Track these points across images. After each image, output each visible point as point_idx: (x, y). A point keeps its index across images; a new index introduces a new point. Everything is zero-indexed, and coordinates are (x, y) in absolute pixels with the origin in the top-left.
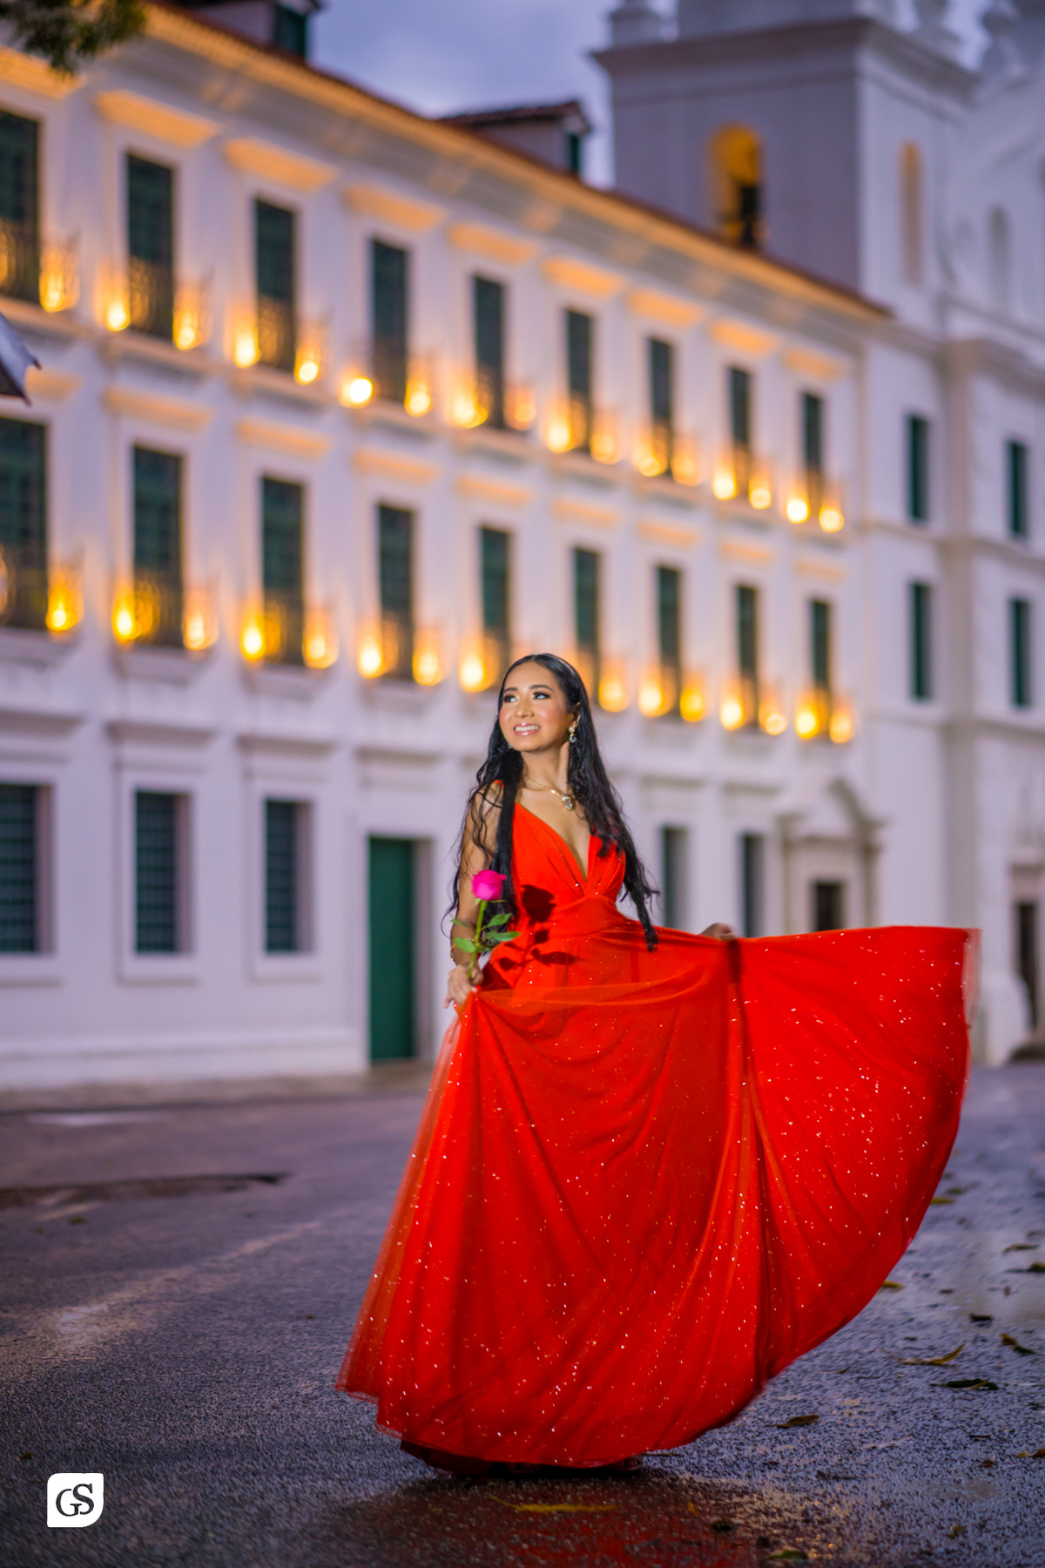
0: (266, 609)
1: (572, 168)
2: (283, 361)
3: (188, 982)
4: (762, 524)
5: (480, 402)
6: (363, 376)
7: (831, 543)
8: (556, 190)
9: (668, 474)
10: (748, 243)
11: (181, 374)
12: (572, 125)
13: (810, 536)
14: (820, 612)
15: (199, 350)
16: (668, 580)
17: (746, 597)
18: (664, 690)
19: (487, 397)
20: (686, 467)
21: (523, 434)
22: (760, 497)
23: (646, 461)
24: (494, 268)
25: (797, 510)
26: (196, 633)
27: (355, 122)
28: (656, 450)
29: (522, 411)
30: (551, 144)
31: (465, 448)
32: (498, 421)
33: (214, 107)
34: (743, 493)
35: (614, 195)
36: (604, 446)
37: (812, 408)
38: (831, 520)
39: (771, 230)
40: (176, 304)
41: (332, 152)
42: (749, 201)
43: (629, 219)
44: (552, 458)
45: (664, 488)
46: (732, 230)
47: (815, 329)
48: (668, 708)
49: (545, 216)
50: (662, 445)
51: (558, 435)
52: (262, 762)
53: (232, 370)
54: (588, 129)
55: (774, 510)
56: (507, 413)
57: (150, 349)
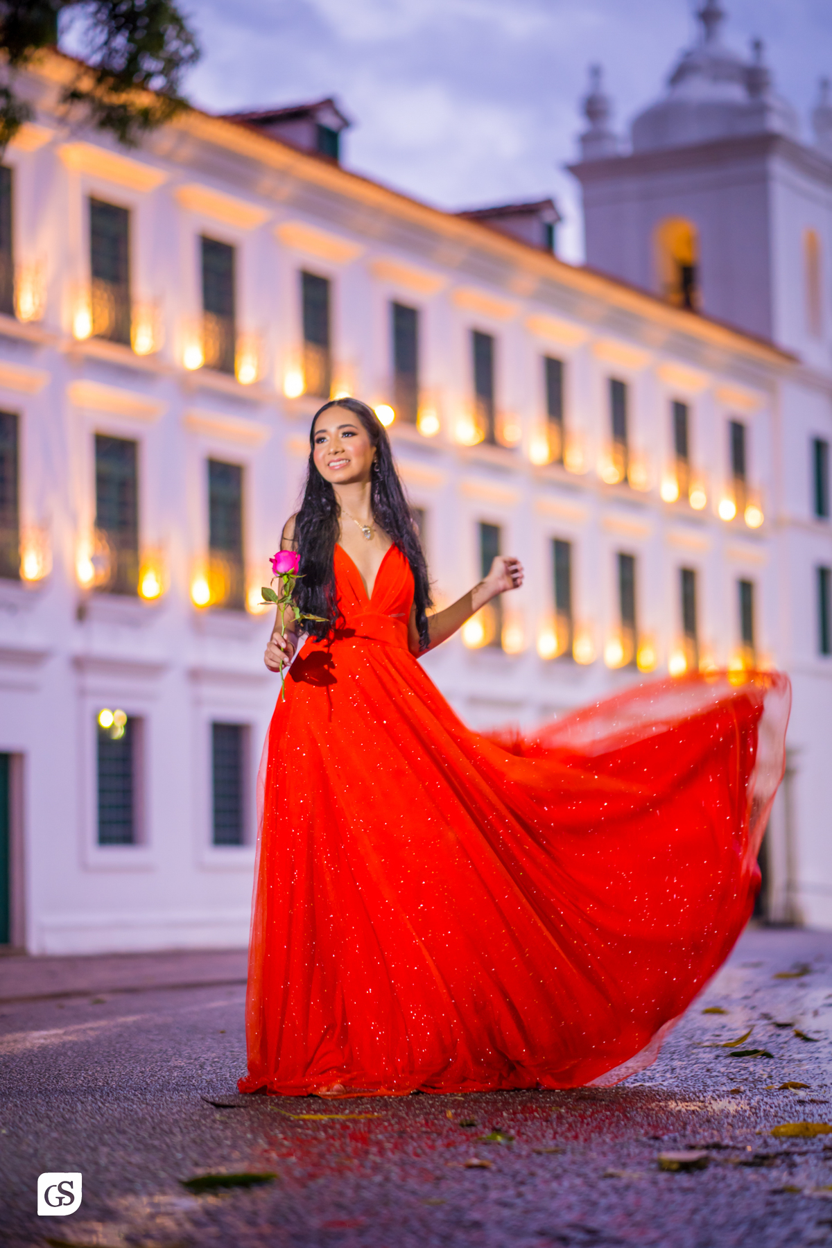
1: (548, 245)
4: (699, 520)
5: (478, 424)
6: (386, 403)
7: (753, 536)
8: (534, 262)
9: (626, 480)
10: (687, 304)
11: (242, 402)
12: (548, 216)
13: (738, 530)
14: (746, 589)
15: (257, 385)
16: (626, 564)
17: (688, 578)
18: (624, 646)
19: (483, 421)
20: (639, 476)
21: (511, 450)
22: (697, 500)
23: (608, 471)
24: (487, 323)
25: (726, 509)
27: (376, 211)
28: (616, 462)
29: (510, 432)
30: (533, 229)
31: (470, 463)
32: (491, 440)
33: (267, 199)
34: (684, 495)
35: (588, 269)
36: (575, 459)
37: (738, 434)
38: (754, 518)
39: (704, 296)
40: (238, 347)
41: (360, 234)
42: (687, 276)
43: (592, 286)
44: (535, 469)
46: (677, 297)
47: (742, 372)
48: (628, 660)
49: (526, 282)
50: (620, 458)
51: (538, 450)
53: (285, 401)
54: (559, 218)
55: (708, 510)
56: (497, 435)
57: (219, 382)
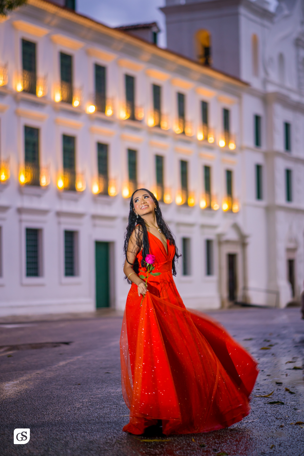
0: (64, 174)
1: (154, 42)
2: (69, 100)
3: (42, 285)
4: (211, 147)
5: (127, 112)
6: (92, 104)
7: (232, 153)
8: (149, 49)
9: (184, 133)
10: (207, 64)
11: (38, 104)
12: (154, 29)
13: (226, 151)
14: (229, 174)
15: (44, 97)
16: (184, 164)
17: (207, 169)
18: (183, 198)
19: (129, 111)
20: (189, 131)
21: (140, 121)
22: (211, 140)
23: (177, 129)
24: (131, 72)
25: (222, 143)
26: (44, 181)
27: (90, 29)
28: (180, 126)
29: (140, 115)
30: (148, 35)
31: (123, 126)
32: (133, 118)
33: (47, 25)
34: (206, 138)
35: (167, 50)
36: (164, 125)
37: (226, 113)
38: (232, 146)
39: (213, 60)
40: (37, 83)
41: (83, 38)
42: (207, 52)
43: (171, 57)
44: (149, 128)
45: (182, 137)
46: (202, 60)
47: (227, 90)
48: (184, 202)
49: (146, 57)
50: (182, 124)
51: (151, 122)
52: (63, 220)
53: (54, 103)
54: (159, 31)
55: (215, 143)
56: (136, 115)
57: (30, 97)
